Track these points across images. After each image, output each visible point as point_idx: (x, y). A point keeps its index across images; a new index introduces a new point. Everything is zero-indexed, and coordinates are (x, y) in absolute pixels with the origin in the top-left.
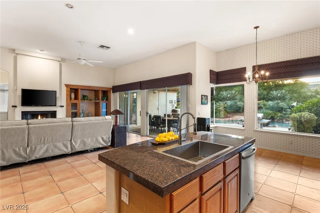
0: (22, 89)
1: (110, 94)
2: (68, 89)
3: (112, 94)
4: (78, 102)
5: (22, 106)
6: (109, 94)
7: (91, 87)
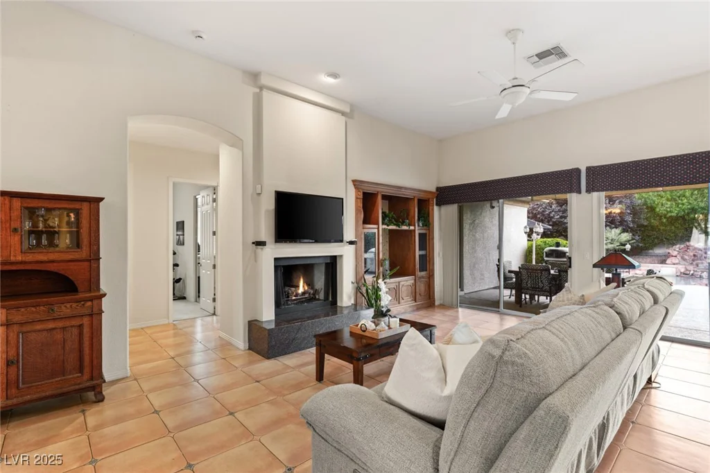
0: (276, 191)
1: (433, 209)
2: (359, 193)
3: (436, 208)
4: (376, 231)
5: (276, 242)
6: (431, 208)
7: (400, 188)
